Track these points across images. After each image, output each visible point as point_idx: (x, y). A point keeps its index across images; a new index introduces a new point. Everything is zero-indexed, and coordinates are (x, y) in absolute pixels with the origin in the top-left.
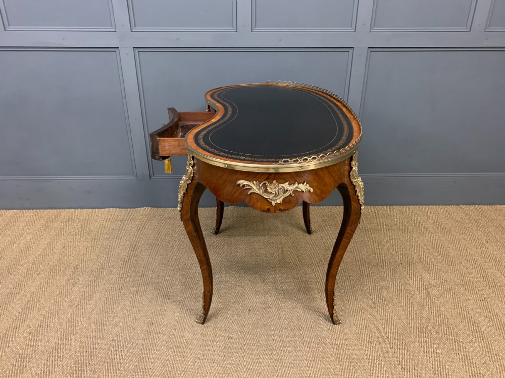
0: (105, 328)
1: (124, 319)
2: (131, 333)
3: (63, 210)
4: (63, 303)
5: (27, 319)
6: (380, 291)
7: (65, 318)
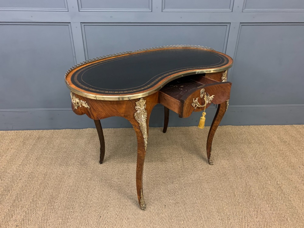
0: (68, 221)
1: (81, 214)
2: (86, 225)
4: (38, 202)
5: (14, 214)
6: (250, 189)
7: (40, 213)
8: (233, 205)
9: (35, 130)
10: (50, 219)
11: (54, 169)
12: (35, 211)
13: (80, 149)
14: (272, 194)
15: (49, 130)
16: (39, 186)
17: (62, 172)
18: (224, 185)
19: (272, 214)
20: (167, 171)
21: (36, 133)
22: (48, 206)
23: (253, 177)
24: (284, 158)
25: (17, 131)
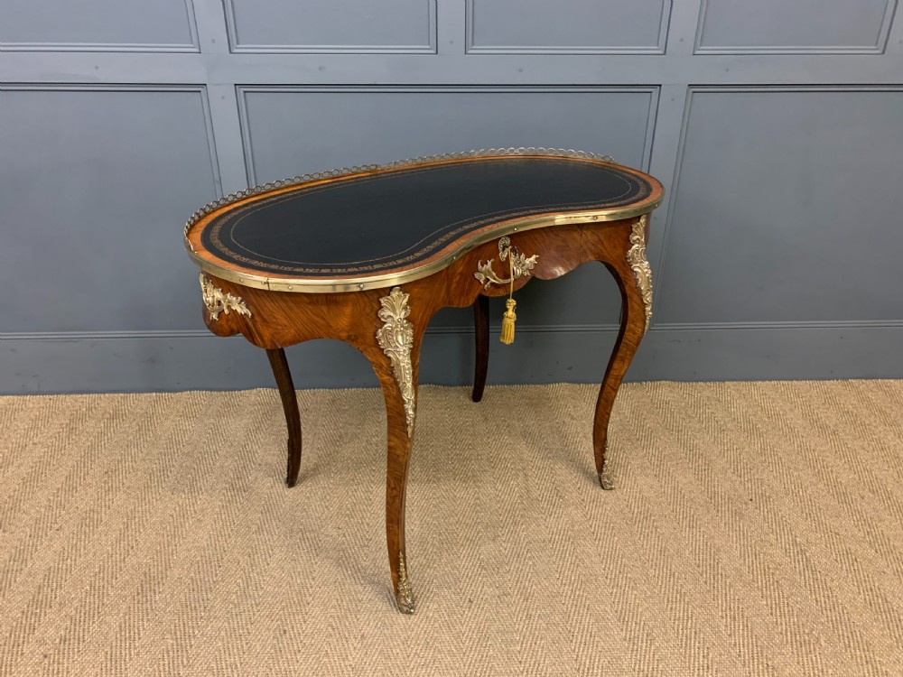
0: (193, 642)
1: (229, 623)
2: (244, 653)
3: (102, 395)
4: (108, 590)
5: (39, 625)
6: (717, 557)
7: (114, 622)
8: (666, 601)
9: (104, 393)
10: (139, 639)
11: (157, 500)
12: (99, 617)
13: (232, 445)
14: (777, 569)
15: (143, 392)
16: (110, 549)
17: (177, 509)
18: (642, 546)
19: (777, 624)
20: (479, 506)
21: (106, 401)
22: (136, 602)
23: (725, 524)
24: (819, 473)
25: (51, 397)
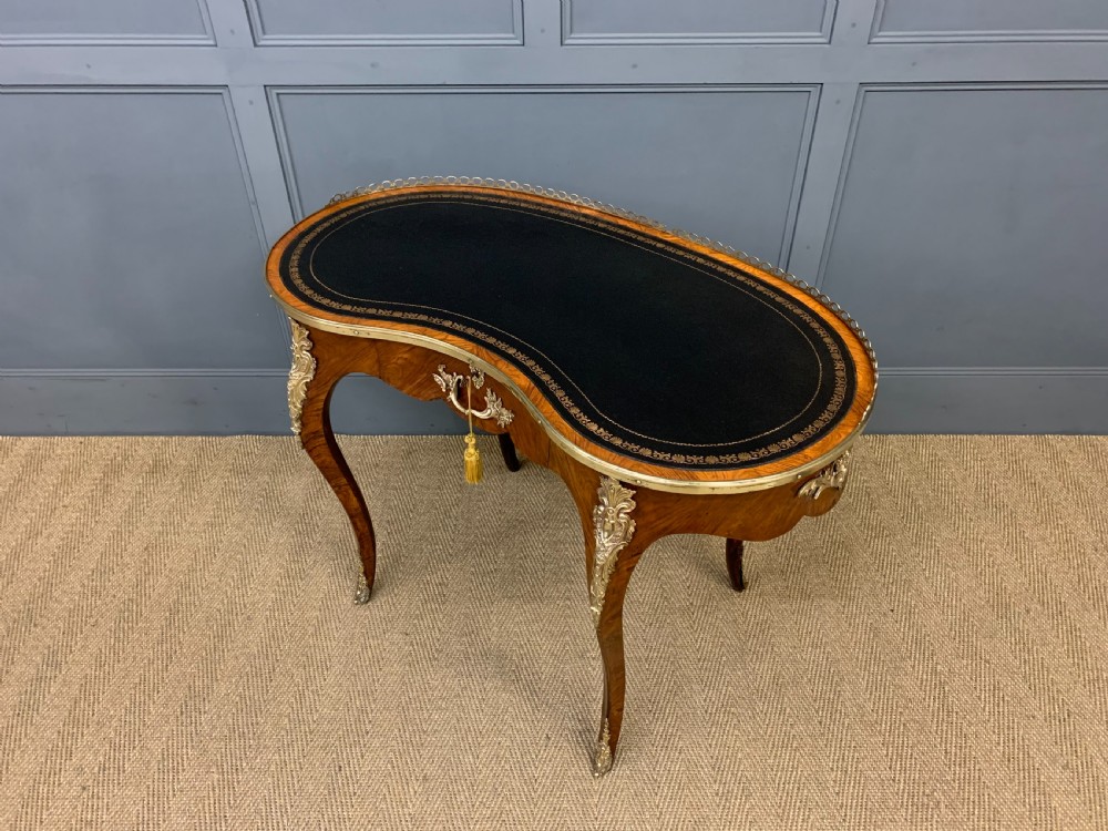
0: (241, 777)
1: (280, 755)
3: (140, 439)
4: (149, 707)
5: (76, 748)
9: (143, 434)
10: (184, 770)
11: (202, 589)
13: (289, 514)
14: (908, 708)
15: (186, 435)
18: (754, 670)
19: (894, 781)
25: (82, 439)
